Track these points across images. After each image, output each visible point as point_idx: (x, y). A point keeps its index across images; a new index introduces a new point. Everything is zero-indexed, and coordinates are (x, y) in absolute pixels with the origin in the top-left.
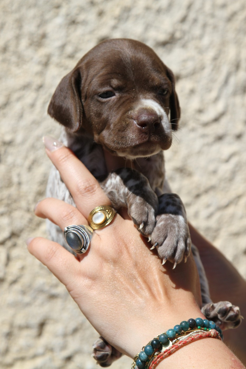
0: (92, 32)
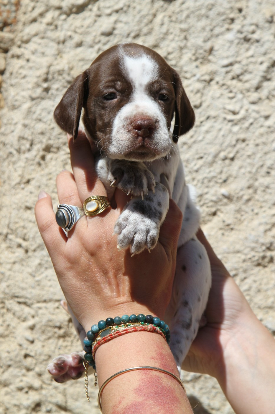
0: (265, 54)
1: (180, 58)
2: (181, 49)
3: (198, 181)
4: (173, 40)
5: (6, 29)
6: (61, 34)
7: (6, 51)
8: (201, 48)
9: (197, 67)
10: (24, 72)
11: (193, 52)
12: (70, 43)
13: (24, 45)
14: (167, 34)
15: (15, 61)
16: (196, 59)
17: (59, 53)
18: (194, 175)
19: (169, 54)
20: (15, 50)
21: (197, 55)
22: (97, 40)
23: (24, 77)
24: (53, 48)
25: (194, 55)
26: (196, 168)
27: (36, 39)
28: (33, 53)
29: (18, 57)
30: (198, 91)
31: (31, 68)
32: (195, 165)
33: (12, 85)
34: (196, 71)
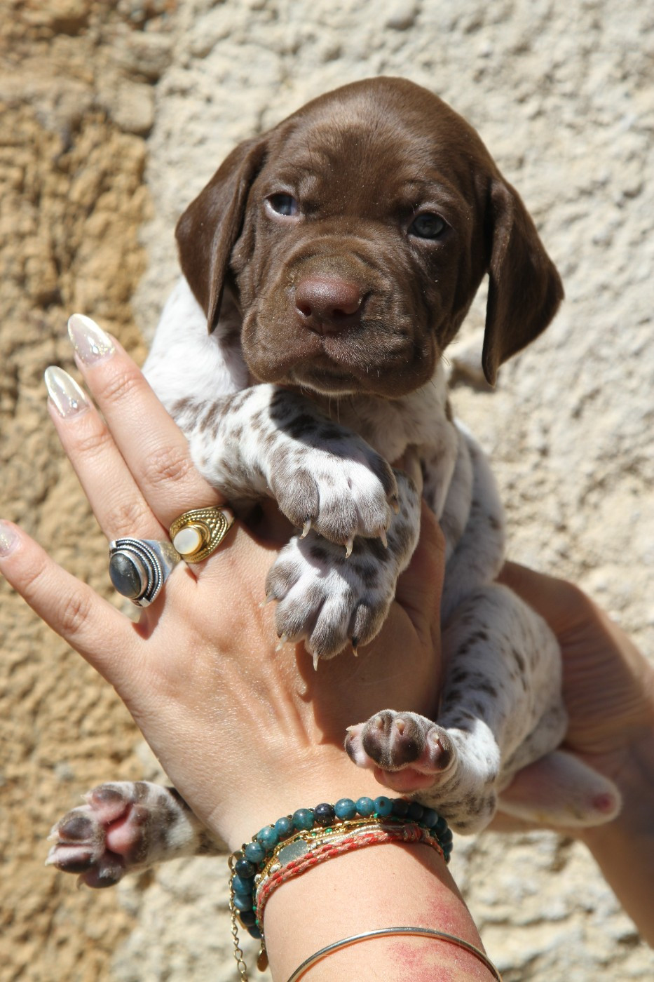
1: (585, 75)
2: (586, 53)
3: (643, 379)
4: (563, 32)
5: (153, 25)
6: (286, 33)
7: (153, 79)
8: (634, 47)
9: (628, 95)
10: (199, 129)
11: (616, 57)
12: (312, 53)
13: (197, 63)
14: (549, 17)
15: (176, 104)
16: (625, 77)
17: (285, 78)
18: (632, 363)
19: (557, 66)
20: (174, 76)
21: (628, 67)
22: (376, 41)
23: (202, 141)
24: (269, 67)
25: (620, 64)
26: (635, 346)
27: (224, 47)
28: (222, 80)
29: (184, 92)
30: (632, 156)
31: (216, 119)
32: (634, 338)
33: (170, 163)
34: (624, 106)
